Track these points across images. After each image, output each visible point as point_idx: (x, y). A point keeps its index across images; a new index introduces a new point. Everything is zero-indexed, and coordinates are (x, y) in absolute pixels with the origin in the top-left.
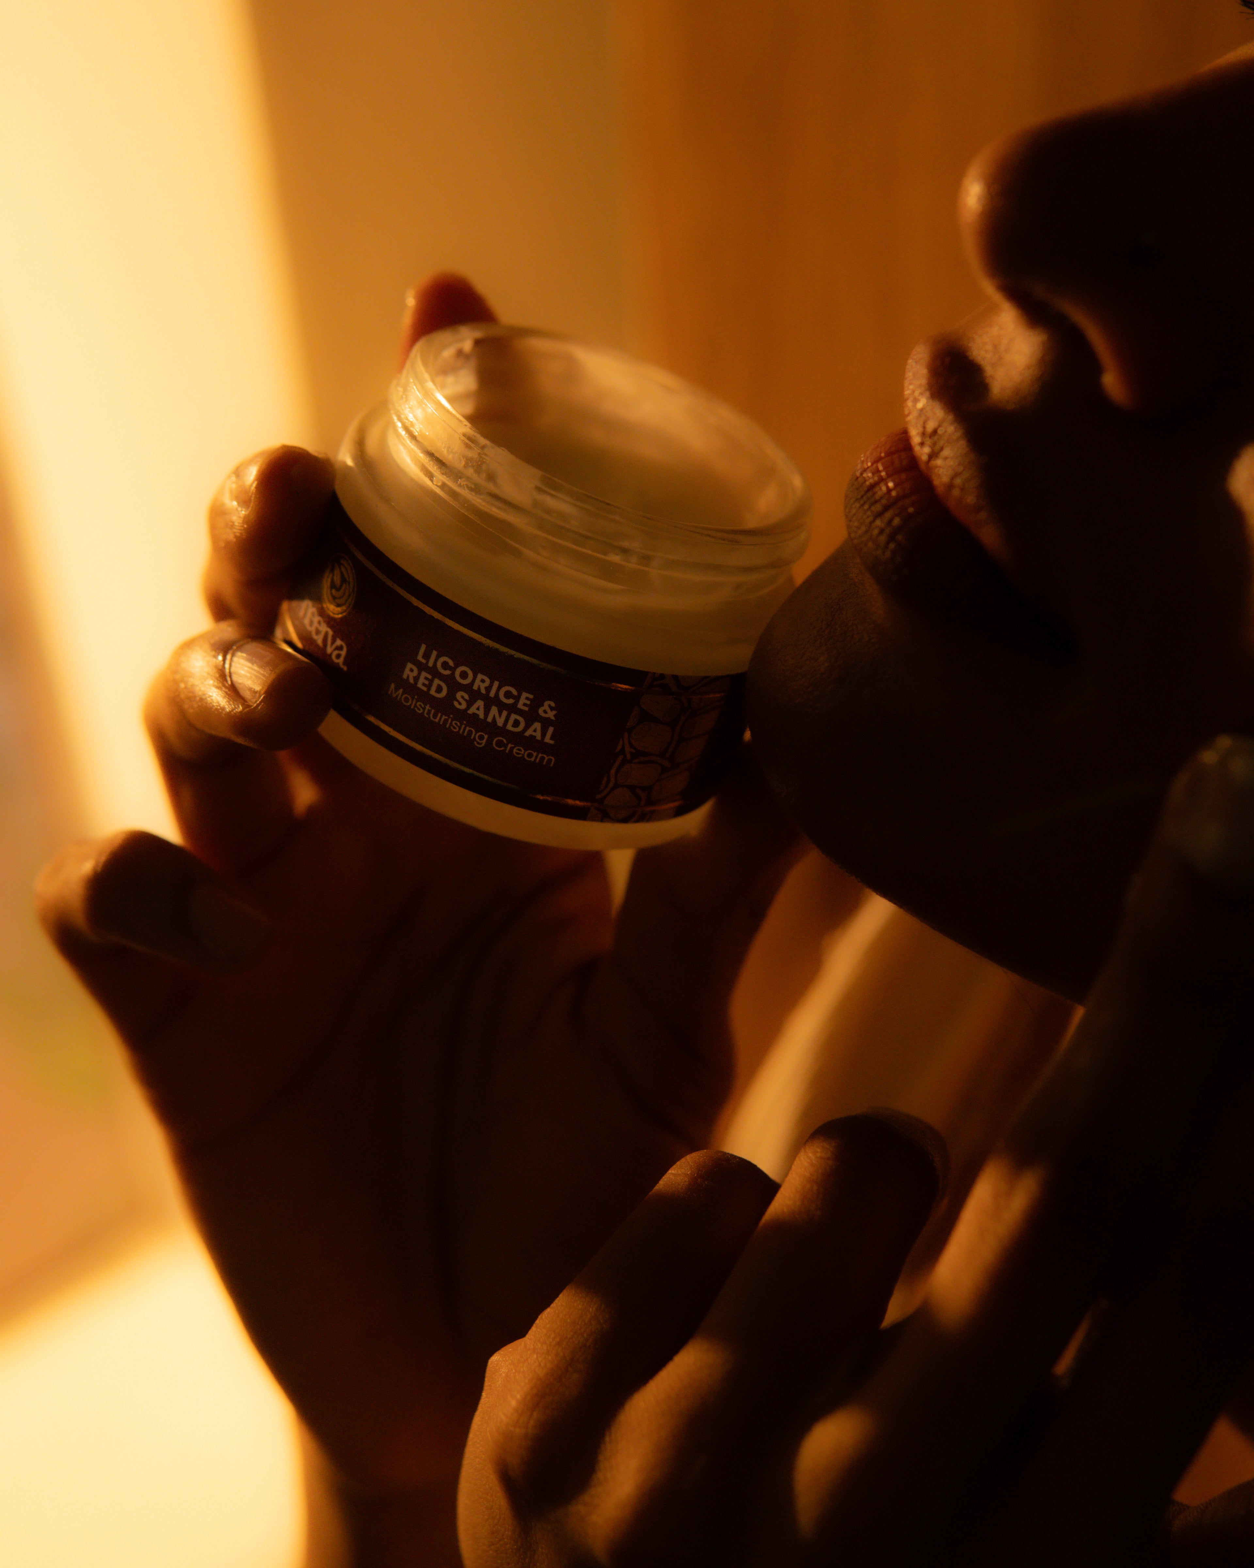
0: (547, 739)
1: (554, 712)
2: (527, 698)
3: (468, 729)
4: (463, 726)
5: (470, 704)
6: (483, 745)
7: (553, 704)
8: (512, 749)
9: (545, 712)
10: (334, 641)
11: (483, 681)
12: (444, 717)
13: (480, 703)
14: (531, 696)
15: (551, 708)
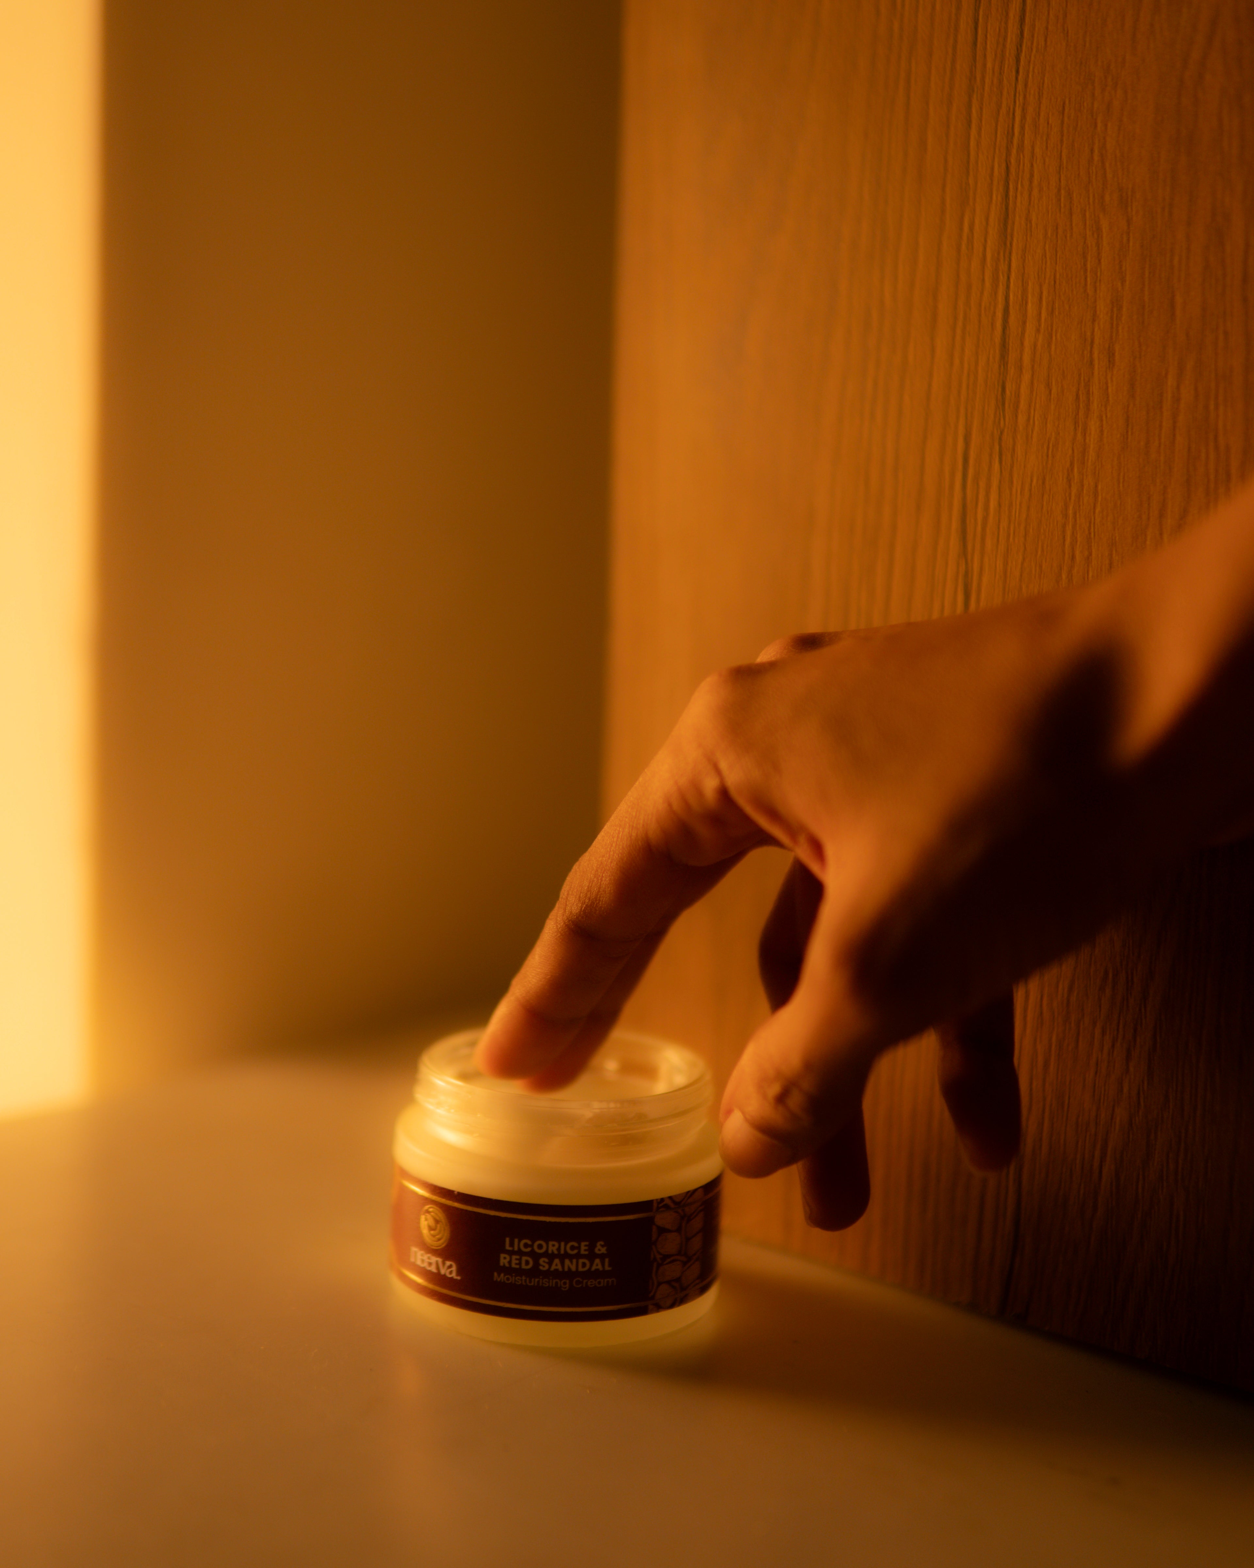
0: (607, 1268)
1: (605, 1248)
2: (586, 1246)
3: (554, 1281)
4: (551, 1281)
5: (550, 1264)
6: (567, 1289)
7: (602, 1243)
8: (587, 1283)
9: (599, 1250)
10: (444, 1264)
11: (553, 1245)
12: (537, 1280)
13: (557, 1261)
14: (587, 1243)
15: (603, 1246)
